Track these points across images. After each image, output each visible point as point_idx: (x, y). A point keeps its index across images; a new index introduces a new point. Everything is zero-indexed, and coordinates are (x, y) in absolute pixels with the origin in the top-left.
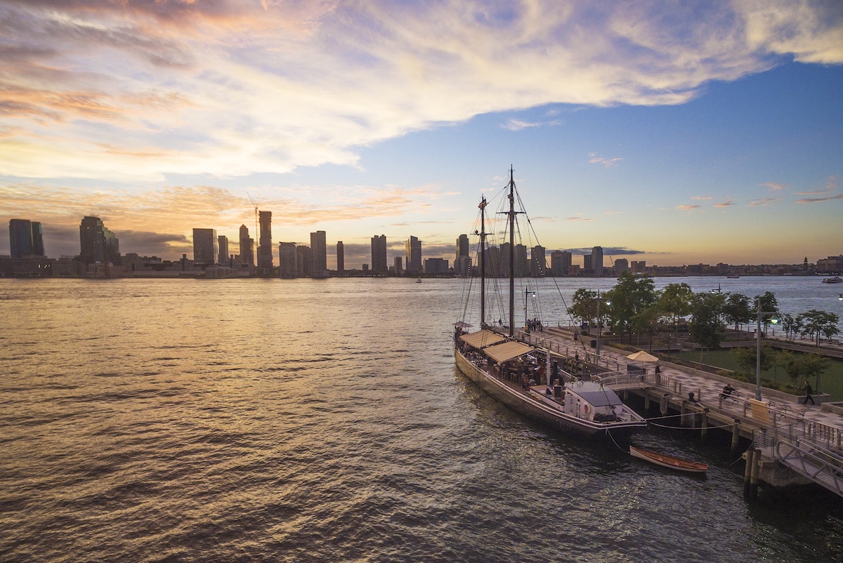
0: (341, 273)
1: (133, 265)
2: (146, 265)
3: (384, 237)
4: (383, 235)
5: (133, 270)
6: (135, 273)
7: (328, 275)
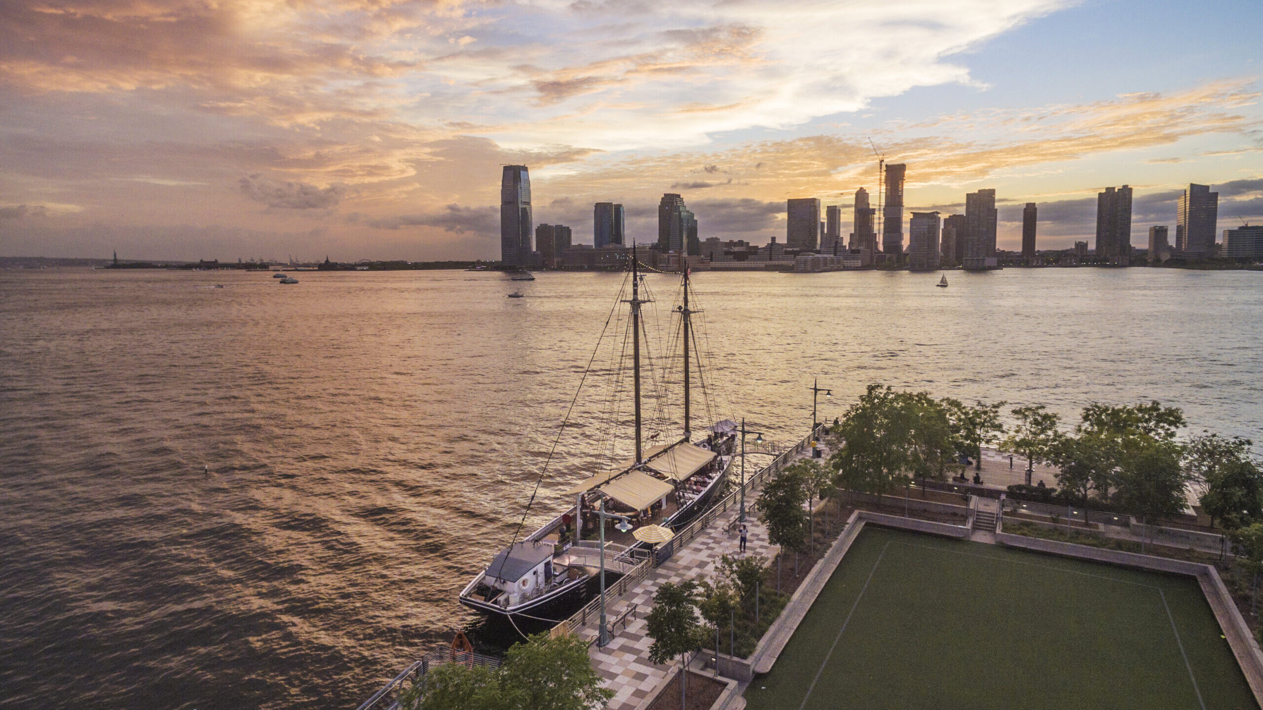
0: (1028, 258)
1: (712, 253)
2: (727, 253)
3: (1126, 191)
4: (1125, 187)
5: (711, 260)
6: (713, 264)
7: (995, 264)
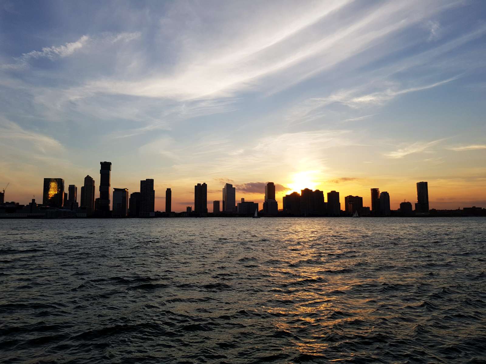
0: (168, 214)
3: (205, 185)
4: (204, 183)
7: (154, 215)
